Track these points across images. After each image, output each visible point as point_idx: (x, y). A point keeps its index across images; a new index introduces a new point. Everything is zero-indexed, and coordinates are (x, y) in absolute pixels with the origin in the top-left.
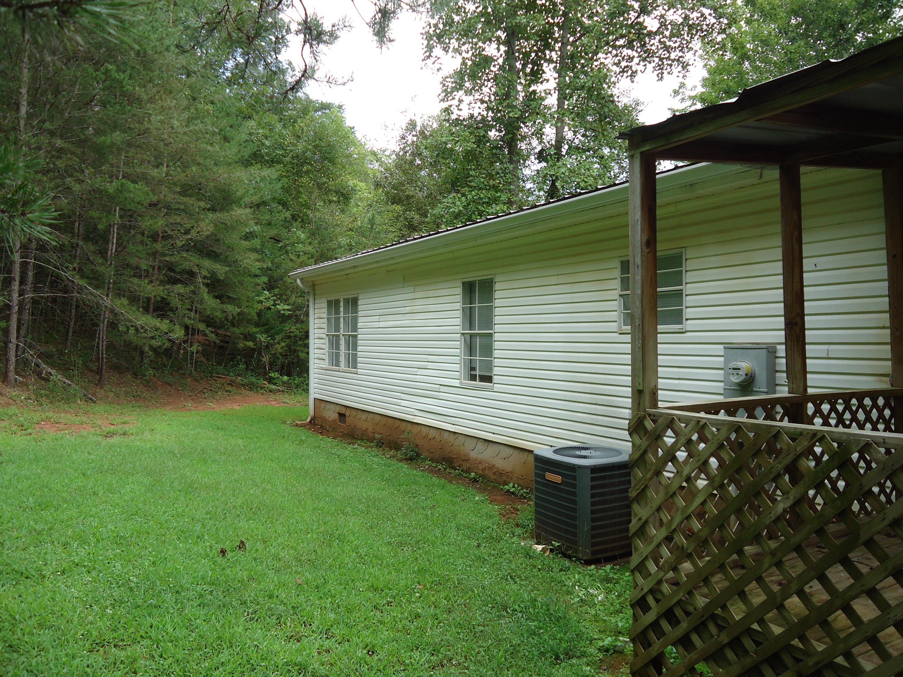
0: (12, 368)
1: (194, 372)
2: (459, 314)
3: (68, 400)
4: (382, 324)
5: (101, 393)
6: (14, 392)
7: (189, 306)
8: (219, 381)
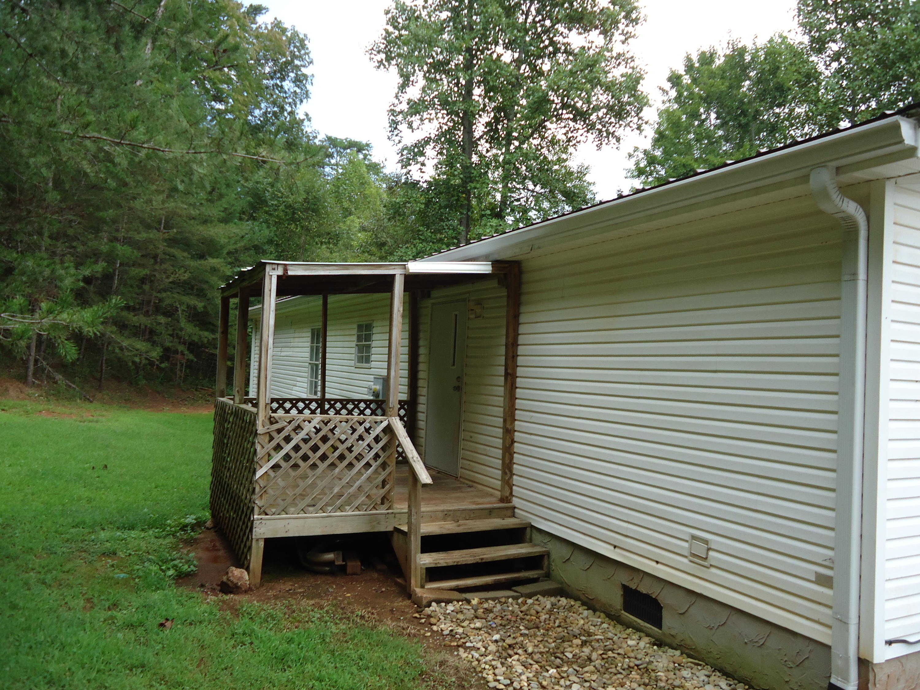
0: (30, 373)
1: (182, 384)
2: (308, 349)
3: (71, 399)
4: (283, 354)
5: (99, 395)
6: (31, 391)
7: (171, 332)
8: (203, 392)
